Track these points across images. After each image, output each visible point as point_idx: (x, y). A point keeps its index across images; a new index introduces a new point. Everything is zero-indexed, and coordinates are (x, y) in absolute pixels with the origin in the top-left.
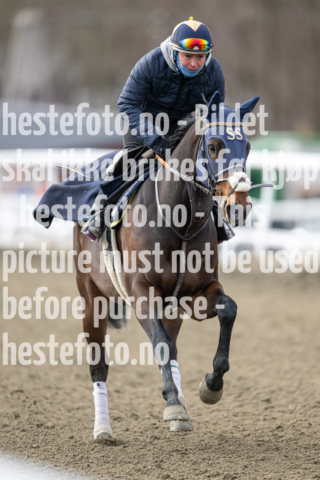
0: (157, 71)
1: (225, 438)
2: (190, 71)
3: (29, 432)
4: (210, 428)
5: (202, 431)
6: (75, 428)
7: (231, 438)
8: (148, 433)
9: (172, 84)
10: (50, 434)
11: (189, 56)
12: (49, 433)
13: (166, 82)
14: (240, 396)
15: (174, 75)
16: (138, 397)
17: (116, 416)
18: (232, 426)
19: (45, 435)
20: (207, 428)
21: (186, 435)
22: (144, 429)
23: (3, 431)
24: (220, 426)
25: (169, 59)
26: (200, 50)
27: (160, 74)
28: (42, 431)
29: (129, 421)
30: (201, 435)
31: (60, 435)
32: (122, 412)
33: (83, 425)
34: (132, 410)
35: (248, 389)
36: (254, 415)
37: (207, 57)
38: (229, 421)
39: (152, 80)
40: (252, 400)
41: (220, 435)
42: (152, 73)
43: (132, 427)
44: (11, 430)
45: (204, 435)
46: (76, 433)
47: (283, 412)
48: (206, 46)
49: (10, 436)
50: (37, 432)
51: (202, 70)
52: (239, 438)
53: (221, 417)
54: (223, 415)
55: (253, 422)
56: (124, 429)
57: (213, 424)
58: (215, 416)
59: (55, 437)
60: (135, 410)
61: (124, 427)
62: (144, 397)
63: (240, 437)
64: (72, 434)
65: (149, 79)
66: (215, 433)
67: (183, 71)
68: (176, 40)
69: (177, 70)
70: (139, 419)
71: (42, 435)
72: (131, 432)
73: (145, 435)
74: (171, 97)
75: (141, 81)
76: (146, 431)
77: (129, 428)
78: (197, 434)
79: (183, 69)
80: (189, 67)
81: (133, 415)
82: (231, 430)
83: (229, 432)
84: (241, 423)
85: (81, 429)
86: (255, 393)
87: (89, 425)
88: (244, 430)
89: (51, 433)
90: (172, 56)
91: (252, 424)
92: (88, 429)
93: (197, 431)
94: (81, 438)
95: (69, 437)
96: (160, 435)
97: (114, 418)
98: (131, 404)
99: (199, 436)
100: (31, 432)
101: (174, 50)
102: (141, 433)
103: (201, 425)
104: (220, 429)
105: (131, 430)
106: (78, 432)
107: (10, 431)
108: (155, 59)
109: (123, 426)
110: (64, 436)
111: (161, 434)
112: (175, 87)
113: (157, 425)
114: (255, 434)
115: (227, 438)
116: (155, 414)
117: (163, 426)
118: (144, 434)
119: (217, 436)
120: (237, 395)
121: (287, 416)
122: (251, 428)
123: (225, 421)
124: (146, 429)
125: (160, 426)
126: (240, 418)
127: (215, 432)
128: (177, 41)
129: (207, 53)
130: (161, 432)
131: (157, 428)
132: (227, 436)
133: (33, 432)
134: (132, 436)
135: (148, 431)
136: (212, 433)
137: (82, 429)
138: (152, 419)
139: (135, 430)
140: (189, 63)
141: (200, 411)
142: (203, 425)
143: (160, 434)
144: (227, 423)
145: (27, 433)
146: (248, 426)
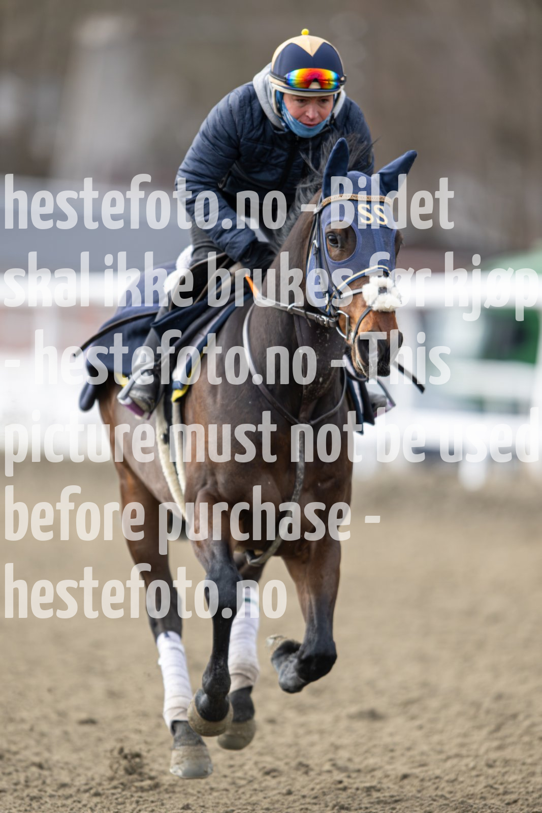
0: (247, 126)
1: (470, 808)
2: (307, 127)
3: (107, 797)
4: (443, 789)
5: (428, 795)
6: (193, 789)
7: (482, 808)
8: (328, 798)
10: (146, 802)
11: (302, 100)
12: (144, 799)
13: (265, 147)
14: (498, 728)
15: (277, 134)
16: (309, 732)
17: (269, 767)
18: (484, 784)
19: (137, 802)
20: (437, 789)
21: (399, 803)
22: (321, 791)
23: (59, 796)
24: (462, 785)
25: (268, 106)
26: (322, 88)
27: (254, 132)
28: (132, 796)
29: (293, 776)
30: (426, 802)
31: (165, 802)
32: (279, 759)
33: (207, 784)
34: (297, 756)
35: (514, 716)
36: (524, 764)
37: (336, 101)
38: (478, 776)
39: (239, 141)
40: (521, 736)
41: (462, 802)
42: (239, 129)
43: (298, 787)
44: (74, 794)
45: (431, 802)
46: (195, 798)
48: (333, 81)
49: (72, 804)
50: (122, 797)
51: (328, 123)
52: (496, 807)
53: (464, 768)
54: (467, 765)
55: (523, 778)
56: (284, 791)
57: (448, 781)
58: (453, 767)
59: (156, 806)
60: (304, 756)
61: (283, 788)
62: (321, 732)
63: (500, 806)
64: (188, 800)
65: (234, 140)
66: (452, 799)
67: (293, 128)
68: (280, 72)
69: (283, 124)
70: (312, 774)
71: (131, 803)
72: (296, 797)
73: (322, 802)
75: (220, 143)
76: (324, 794)
77: (293, 789)
78: (418, 800)
80: (304, 120)
81: (301, 764)
82: (482, 793)
83: (479, 796)
84: (500, 779)
85: (203, 791)
86: (527, 723)
87: (218, 783)
88: (505, 793)
89: (147, 798)
90: (273, 101)
91: (520, 781)
92: (218, 791)
93: (419, 795)
94: (203, 809)
95: (181, 806)
96: (351, 802)
97: (266, 770)
98: (296, 744)
99: (422, 805)
100: (110, 798)
101: (276, 91)
102: (316, 798)
103: (427, 784)
104: (462, 791)
105: (296, 793)
106: (198, 797)
107: (71, 796)
108: (245, 105)
109: (282, 785)
110: (172, 804)
111: (352, 800)
112: (281, 154)
113: (345, 784)
114: (527, 800)
115: (475, 808)
116: (340, 763)
117: (355, 786)
118: (320, 800)
119: (456, 804)
120: (492, 727)
122: (519, 788)
123: (471, 777)
124: (325, 790)
125: (350, 786)
126: (498, 769)
127: (452, 797)
128: (280, 74)
129: (336, 93)
130: (353, 797)
131: (345, 789)
132: (475, 804)
133: (115, 797)
134: (297, 804)
135: (329, 794)
136: (446, 799)
137: (206, 791)
138: (335, 773)
139: (303, 794)
140: (304, 114)
141: (424, 758)
142: (429, 784)
143: (350, 801)
144: (475, 779)
145: (103, 799)
146: (514, 784)
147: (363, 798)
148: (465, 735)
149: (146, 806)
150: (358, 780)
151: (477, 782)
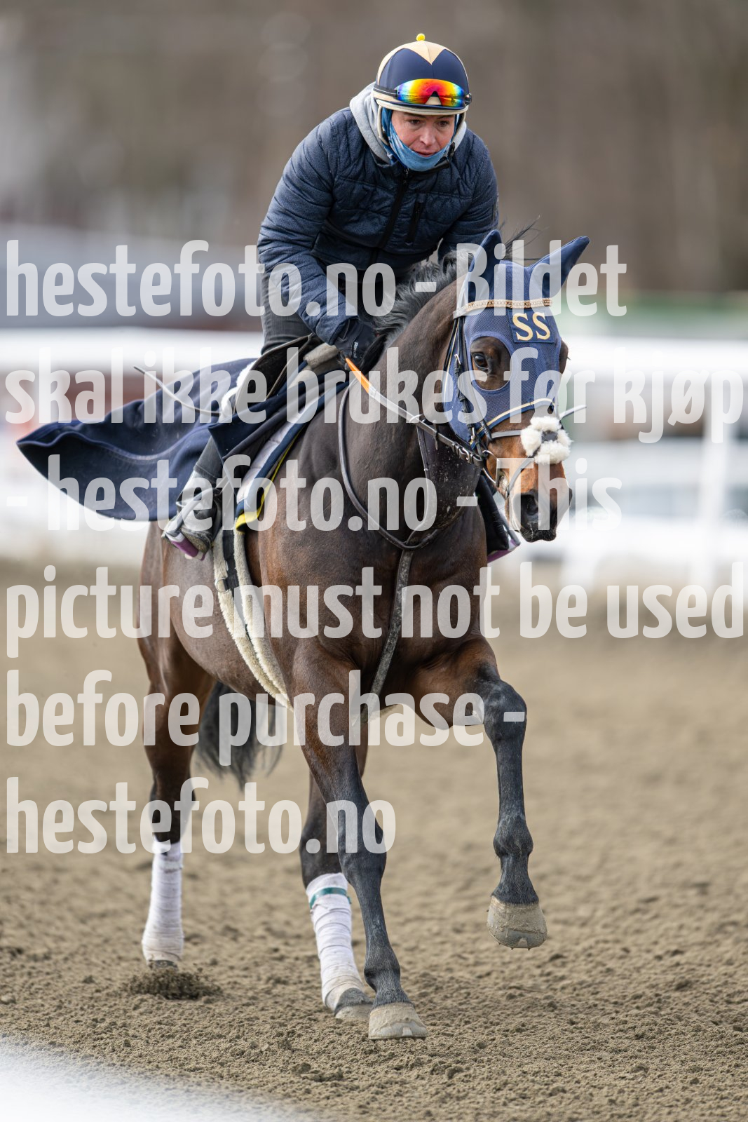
0: (342, 160)
1: (433, 982)
2: (421, 156)
6: (98, 958)
7: (448, 982)
8: (261, 970)
9: (379, 190)
10: (41, 973)
11: (416, 121)
12: (37, 970)
13: (365, 186)
14: (468, 885)
15: (381, 169)
16: (238, 890)
17: (190, 932)
18: (450, 953)
19: (30, 974)
22: (253, 961)
24: (424, 954)
25: (371, 132)
26: (442, 106)
27: (351, 168)
28: (23, 966)
29: (219, 943)
31: (63, 973)
32: (202, 922)
33: (114, 952)
34: (224, 918)
37: (458, 125)
38: (443, 943)
39: (334, 181)
41: (424, 975)
42: (333, 166)
43: (225, 956)
46: (99, 969)
47: (565, 922)
48: (455, 97)
50: (11, 968)
51: (446, 156)
52: (466, 980)
53: (426, 934)
54: (429, 930)
56: (208, 961)
57: (406, 950)
58: (413, 932)
59: (52, 979)
60: (231, 918)
61: (207, 957)
62: (253, 890)
63: (469, 979)
64: (91, 971)
65: (326, 181)
66: (412, 971)
67: (403, 158)
68: (388, 85)
69: (390, 155)
70: (241, 940)
71: (22, 975)
72: (222, 969)
73: (253, 974)
74: (376, 220)
75: (308, 186)
76: (257, 964)
77: (219, 959)
79: (403, 151)
80: (418, 147)
81: (228, 928)
82: (448, 964)
83: (444, 967)
84: (470, 947)
85: (109, 960)
87: (128, 951)
88: (476, 964)
89: (41, 969)
90: (377, 124)
92: (127, 960)
94: (109, 982)
95: (82, 979)
96: (289, 975)
98: (223, 904)
101: (382, 110)
102: (246, 969)
104: (423, 960)
105: (223, 963)
106: (104, 968)
108: (338, 133)
109: (205, 954)
110: (71, 976)
112: (385, 197)
113: (282, 952)
114: (502, 972)
115: (440, 982)
116: (276, 927)
117: (294, 955)
118: (251, 972)
119: (416, 977)
120: (460, 884)
121: (574, 931)
122: (493, 958)
123: (435, 944)
124: (258, 960)
125: (288, 955)
126: (468, 935)
127: (412, 969)
128: (389, 88)
129: (458, 115)
130: (292, 968)
131: (281, 959)
132: (439, 977)
134: (224, 976)
135: (262, 965)
137: (113, 960)
138: (270, 938)
139: (231, 964)
140: (417, 139)
143: (287, 973)
144: (440, 947)
146: (487, 953)
147: (305, 969)
148: (427, 894)
149: (41, 978)
150: (297, 948)
151: (442, 951)
